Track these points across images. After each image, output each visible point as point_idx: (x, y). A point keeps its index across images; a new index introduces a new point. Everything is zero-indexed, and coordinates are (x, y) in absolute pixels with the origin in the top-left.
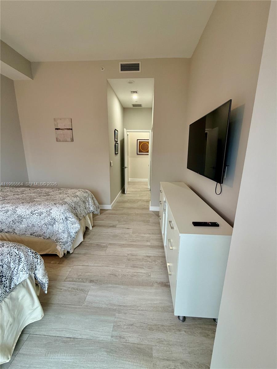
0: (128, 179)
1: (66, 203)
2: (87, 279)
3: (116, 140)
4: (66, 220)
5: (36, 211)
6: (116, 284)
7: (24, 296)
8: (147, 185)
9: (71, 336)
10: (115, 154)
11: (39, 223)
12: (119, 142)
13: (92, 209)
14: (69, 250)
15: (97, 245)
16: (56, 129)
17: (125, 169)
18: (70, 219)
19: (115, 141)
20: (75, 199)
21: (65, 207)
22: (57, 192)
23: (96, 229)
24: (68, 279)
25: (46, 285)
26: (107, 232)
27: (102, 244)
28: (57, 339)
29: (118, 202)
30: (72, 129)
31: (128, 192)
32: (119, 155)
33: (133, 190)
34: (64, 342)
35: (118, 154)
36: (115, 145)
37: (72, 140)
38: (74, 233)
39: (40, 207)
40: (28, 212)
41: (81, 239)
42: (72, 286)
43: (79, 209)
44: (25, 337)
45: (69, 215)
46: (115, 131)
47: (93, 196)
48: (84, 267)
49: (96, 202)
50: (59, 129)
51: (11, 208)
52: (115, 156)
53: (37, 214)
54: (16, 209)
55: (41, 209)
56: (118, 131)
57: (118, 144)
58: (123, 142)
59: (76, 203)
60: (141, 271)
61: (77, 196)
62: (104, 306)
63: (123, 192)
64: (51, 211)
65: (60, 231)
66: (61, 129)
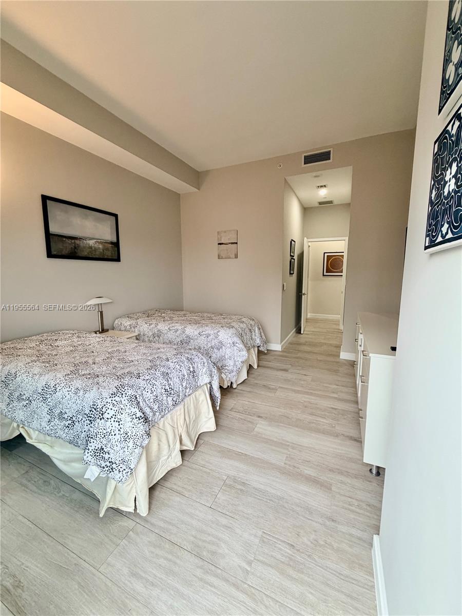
0: (307, 314)
1: (233, 327)
2: (254, 414)
3: (292, 254)
4: (233, 345)
5: (204, 332)
6: (289, 425)
7: (203, 401)
8: (339, 325)
9: (242, 452)
10: (290, 274)
11: (205, 346)
12: (296, 257)
13: (258, 342)
14: (234, 381)
15: (264, 386)
16: (219, 244)
17: (303, 296)
18: (237, 345)
19: (291, 256)
20: (242, 325)
21: (232, 331)
22: (220, 316)
23: (261, 370)
24: (234, 410)
25: (219, 400)
26: (277, 375)
27: (270, 386)
28: (229, 451)
29: (290, 343)
30: (237, 243)
31: (305, 332)
32: (295, 275)
33: (313, 330)
34: (236, 454)
35: (293, 274)
36: (291, 261)
37: (236, 257)
38: (240, 362)
39: (207, 328)
40: (196, 333)
41: (244, 375)
42: (239, 416)
43: (245, 337)
44: (201, 442)
45: (236, 340)
46: (291, 242)
47: (260, 327)
48: (250, 403)
49: (262, 334)
50: (222, 244)
51: (180, 328)
52: (290, 276)
53: (204, 336)
54: (185, 329)
55: (209, 330)
56: (295, 242)
57: (294, 259)
58: (301, 256)
59: (243, 330)
60: (322, 420)
61: (243, 322)
62: (275, 440)
63: (299, 331)
64: (219, 334)
65: (226, 357)
66: (224, 244)
